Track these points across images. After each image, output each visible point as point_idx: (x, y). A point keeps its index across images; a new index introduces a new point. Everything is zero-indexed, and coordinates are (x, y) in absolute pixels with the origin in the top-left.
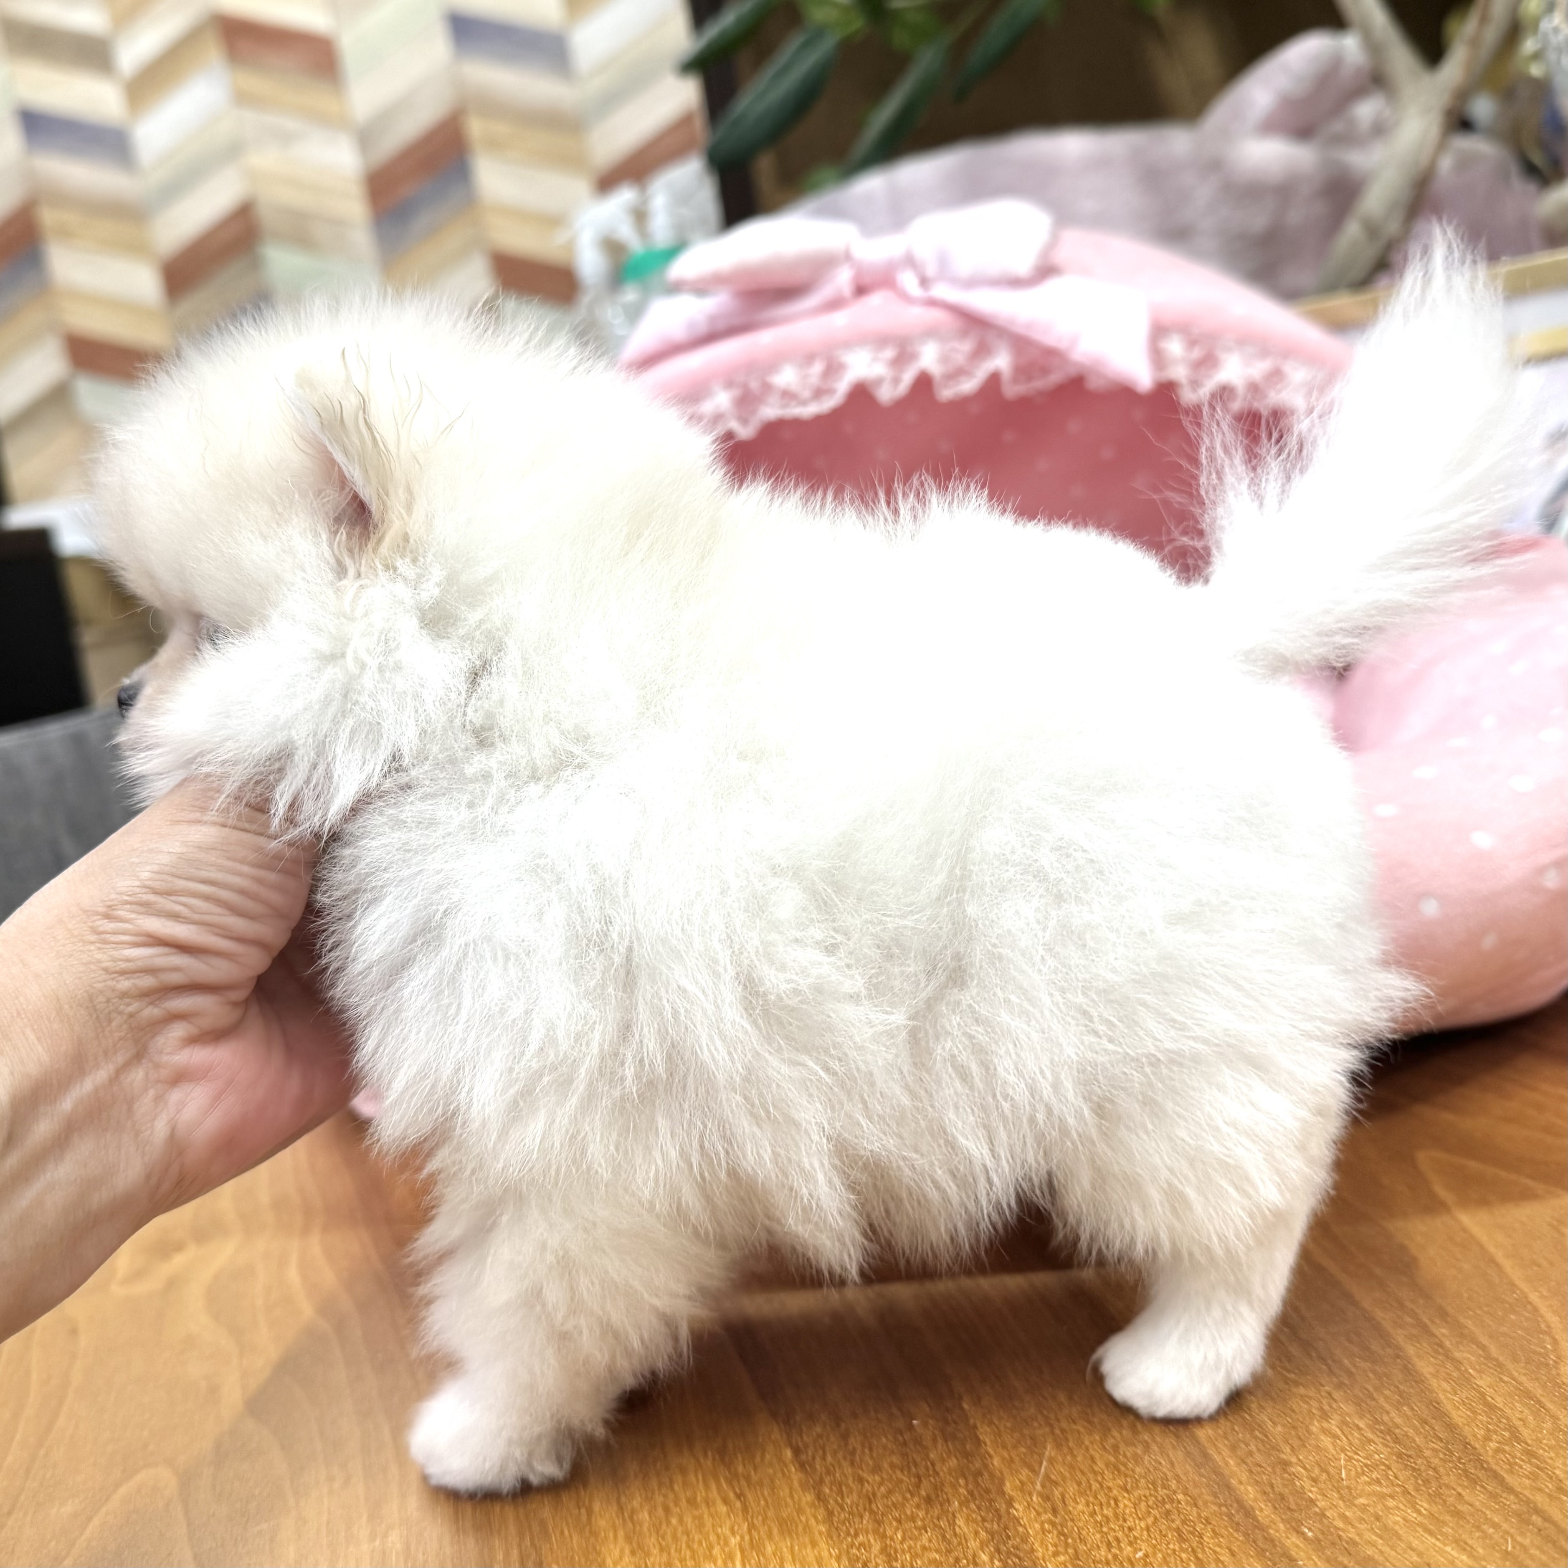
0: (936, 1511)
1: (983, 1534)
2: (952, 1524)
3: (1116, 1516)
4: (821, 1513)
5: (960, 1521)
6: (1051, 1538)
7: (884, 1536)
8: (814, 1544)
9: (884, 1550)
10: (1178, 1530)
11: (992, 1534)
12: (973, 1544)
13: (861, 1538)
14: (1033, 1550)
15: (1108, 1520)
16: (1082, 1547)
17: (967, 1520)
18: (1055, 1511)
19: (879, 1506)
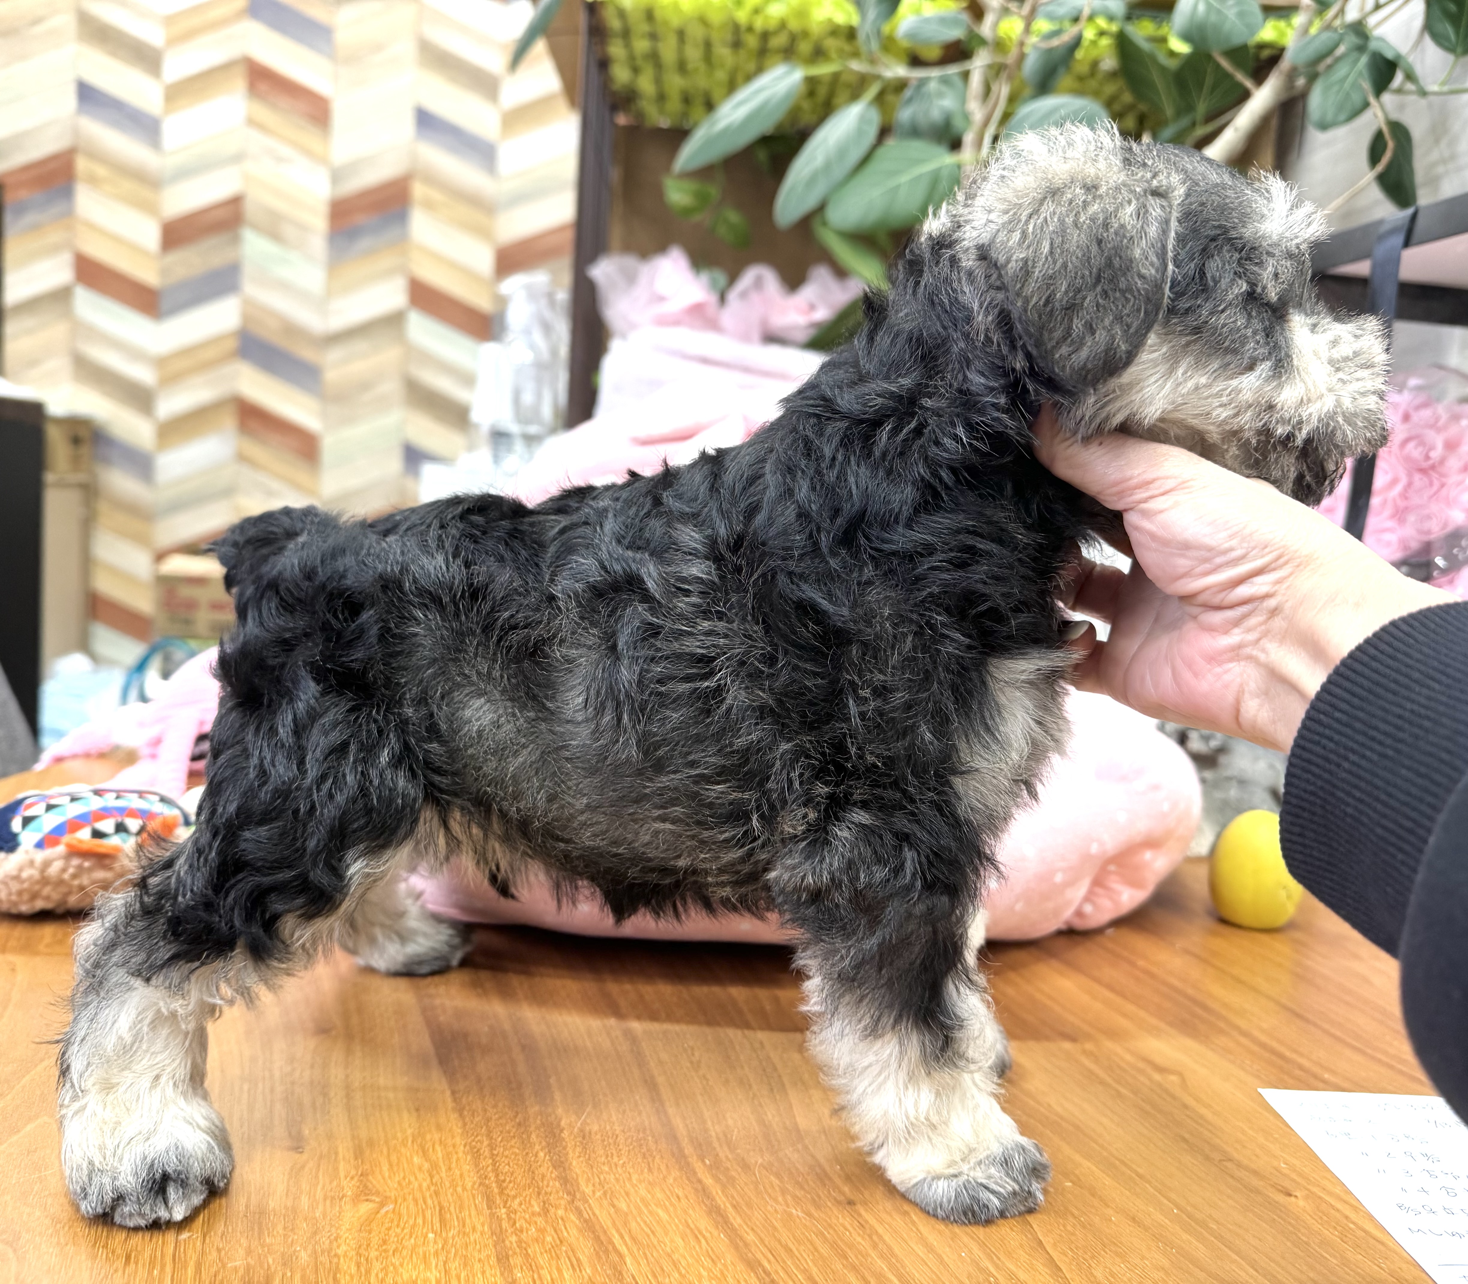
0: (523, 1129)
1: (544, 1143)
2: (529, 1137)
3: (615, 1143)
4: (460, 1124)
5: (533, 1136)
6: (578, 1149)
7: (491, 1138)
8: (453, 1137)
9: (489, 1145)
10: (644, 1154)
11: (548, 1144)
12: (537, 1147)
13: (479, 1138)
14: (567, 1154)
15: (610, 1144)
16: (593, 1155)
17: (537, 1136)
18: (584, 1138)
19: (492, 1124)
